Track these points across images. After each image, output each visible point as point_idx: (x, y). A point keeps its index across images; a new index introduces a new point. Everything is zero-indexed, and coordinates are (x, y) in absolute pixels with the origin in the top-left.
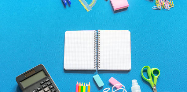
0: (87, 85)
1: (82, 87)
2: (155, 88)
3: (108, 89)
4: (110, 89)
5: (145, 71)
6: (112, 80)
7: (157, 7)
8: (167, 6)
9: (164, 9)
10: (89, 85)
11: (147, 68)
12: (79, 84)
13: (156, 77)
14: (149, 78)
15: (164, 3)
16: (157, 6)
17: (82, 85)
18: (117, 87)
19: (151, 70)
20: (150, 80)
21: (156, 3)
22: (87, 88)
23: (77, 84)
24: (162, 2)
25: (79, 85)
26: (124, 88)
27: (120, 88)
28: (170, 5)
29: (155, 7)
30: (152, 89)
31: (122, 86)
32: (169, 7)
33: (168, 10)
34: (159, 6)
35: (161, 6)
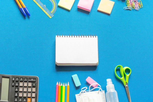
0: (66, 85)
1: (62, 87)
2: (127, 86)
3: (85, 88)
4: (87, 88)
5: (118, 70)
6: (89, 80)
7: (128, 8)
8: (137, 7)
9: (134, 9)
10: (68, 85)
11: (120, 67)
12: (59, 84)
13: (128, 76)
14: (121, 77)
15: (134, 4)
16: (128, 6)
17: (62, 85)
18: (94, 86)
19: (123, 69)
20: (122, 78)
21: (127, 4)
22: (66, 88)
23: (57, 84)
24: (132, 2)
25: (59, 86)
26: (100, 87)
27: (96, 87)
28: (139, 6)
29: (126, 8)
30: (124, 87)
31: (97, 85)
32: (138, 7)
33: (137, 10)
34: (130, 6)
35: (131, 7)
